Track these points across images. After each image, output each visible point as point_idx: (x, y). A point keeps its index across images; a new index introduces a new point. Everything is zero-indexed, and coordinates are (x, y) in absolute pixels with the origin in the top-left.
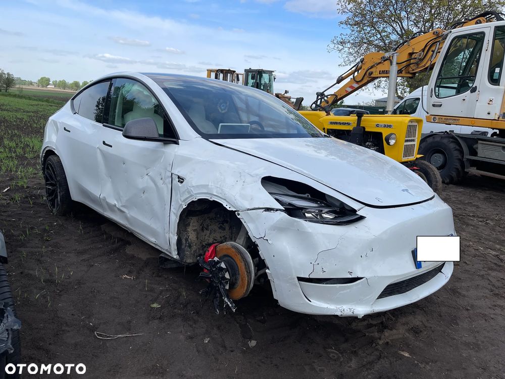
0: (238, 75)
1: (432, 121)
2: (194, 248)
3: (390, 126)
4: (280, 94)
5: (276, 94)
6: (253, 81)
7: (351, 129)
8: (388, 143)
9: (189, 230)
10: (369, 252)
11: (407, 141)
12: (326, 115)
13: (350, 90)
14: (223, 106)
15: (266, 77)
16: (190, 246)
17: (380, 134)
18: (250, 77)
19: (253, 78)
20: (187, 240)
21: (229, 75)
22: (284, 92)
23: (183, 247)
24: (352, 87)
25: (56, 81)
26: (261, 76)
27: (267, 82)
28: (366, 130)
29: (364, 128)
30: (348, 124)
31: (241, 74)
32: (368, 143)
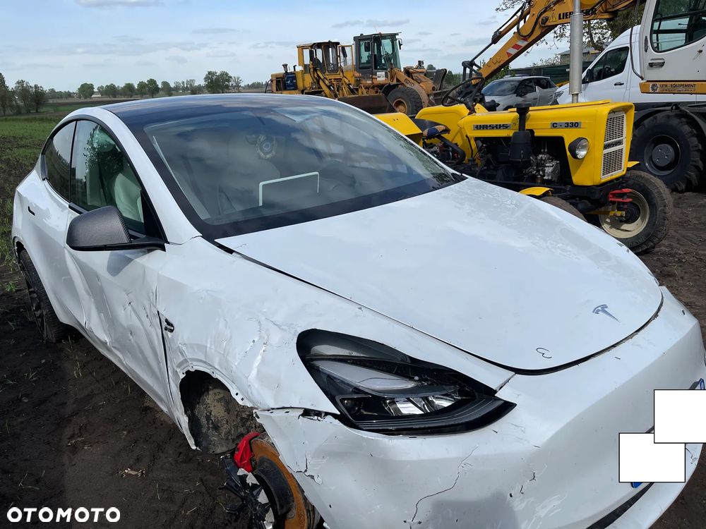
0: (343, 48)
1: (651, 91)
2: (225, 428)
3: (576, 125)
4: (411, 68)
5: (405, 69)
6: (367, 54)
7: (511, 135)
8: (575, 156)
9: (209, 401)
10: (527, 484)
11: (606, 147)
12: (470, 114)
13: (514, 51)
14: (267, 146)
15: (387, 46)
16: (216, 428)
17: (560, 140)
18: (363, 48)
19: (367, 49)
20: (208, 418)
21: (330, 49)
22: (417, 64)
23: (204, 430)
24: (516, 46)
25: (102, 87)
26: (379, 45)
27: (390, 52)
28: (536, 134)
29: (532, 131)
30: (505, 127)
31: (347, 46)
32: (540, 156)
